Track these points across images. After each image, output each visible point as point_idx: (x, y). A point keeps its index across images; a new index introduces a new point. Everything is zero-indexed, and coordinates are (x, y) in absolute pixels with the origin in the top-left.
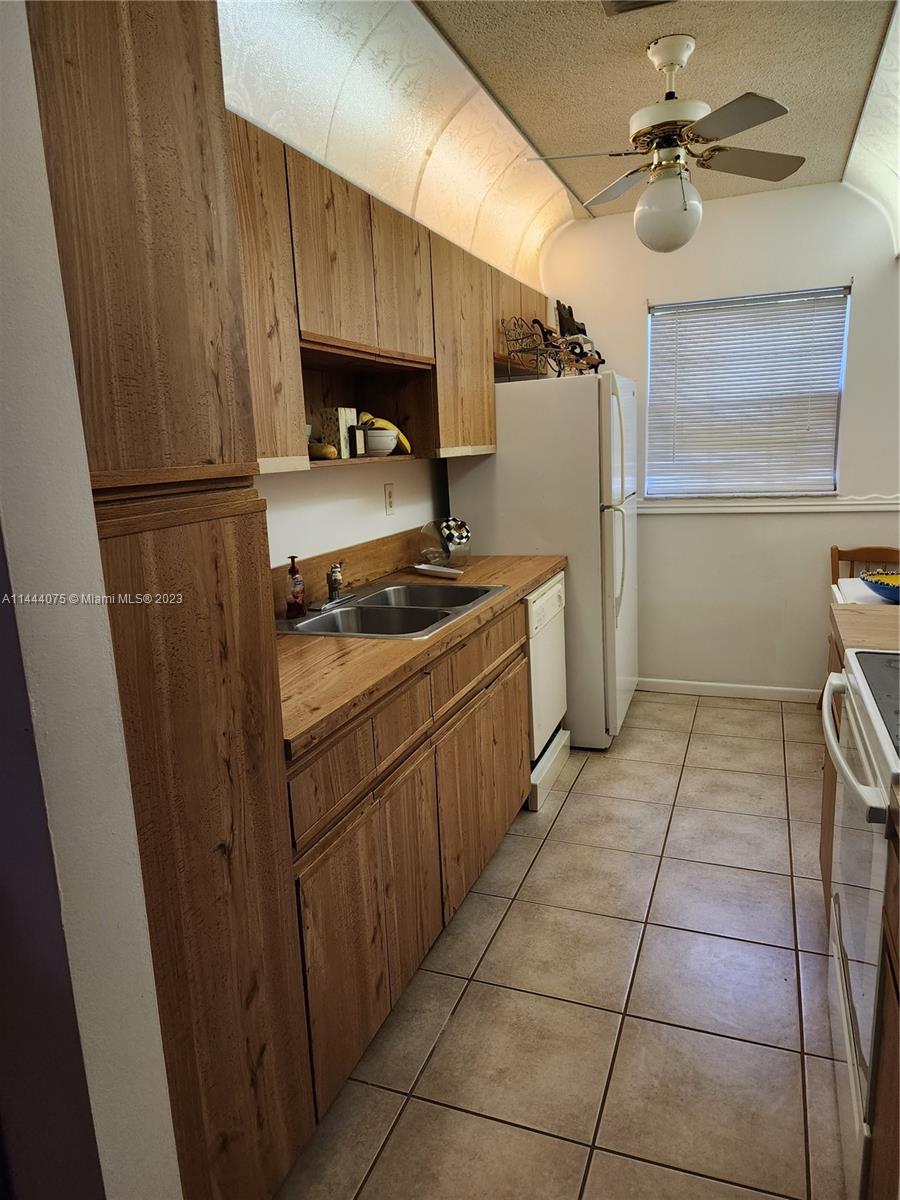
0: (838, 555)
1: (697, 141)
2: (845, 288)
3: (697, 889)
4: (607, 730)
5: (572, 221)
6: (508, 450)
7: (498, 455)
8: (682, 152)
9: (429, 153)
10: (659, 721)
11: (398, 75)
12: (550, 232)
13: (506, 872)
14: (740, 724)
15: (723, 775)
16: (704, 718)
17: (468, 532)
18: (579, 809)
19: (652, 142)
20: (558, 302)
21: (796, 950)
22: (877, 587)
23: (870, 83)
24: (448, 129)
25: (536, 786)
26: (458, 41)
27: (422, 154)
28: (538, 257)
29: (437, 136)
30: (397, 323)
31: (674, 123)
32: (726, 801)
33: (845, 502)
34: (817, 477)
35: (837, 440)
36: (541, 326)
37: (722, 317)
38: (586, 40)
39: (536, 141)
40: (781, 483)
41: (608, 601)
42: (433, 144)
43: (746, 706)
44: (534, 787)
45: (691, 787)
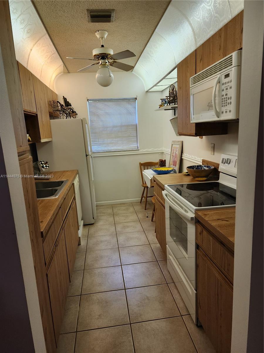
0: (141, 165)
1: (112, 59)
2: (135, 98)
3: (130, 253)
4: (93, 218)
5: (63, 73)
6: (55, 139)
7: (53, 141)
8: (107, 61)
9: (31, 50)
10: (104, 213)
11: (26, 27)
12: (57, 76)
13: (79, 263)
14: (124, 210)
15: (125, 224)
16: (115, 210)
17: (48, 165)
18: (92, 242)
19: (99, 57)
20: (63, 97)
21: (157, 261)
22: (155, 171)
23: (144, 50)
24: (37, 44)
25: (80, 237)
26: (44, 20)
27: (29, 50)
28: (53, 82)
29: (34, 45)
30: (28, 101)
31: (105, 54)
32: (128, 230)
33: (141, 151)
34: (133, 146)
35: (137, 136)
36: (60, 103)
37: (110, 104)
38: (80, 27)
39: (58, 50)
40: (125, 147)
41: (91, 181)
42: (32, 47)
43: (124, 205)
44: (80, 238)
45: (119, 228)
